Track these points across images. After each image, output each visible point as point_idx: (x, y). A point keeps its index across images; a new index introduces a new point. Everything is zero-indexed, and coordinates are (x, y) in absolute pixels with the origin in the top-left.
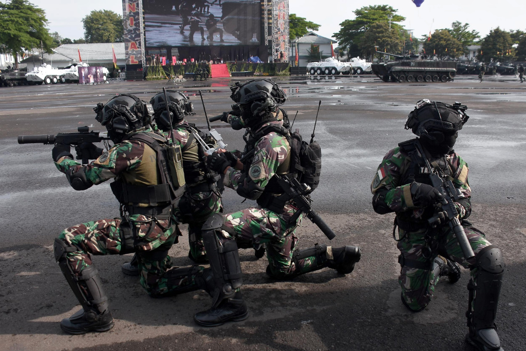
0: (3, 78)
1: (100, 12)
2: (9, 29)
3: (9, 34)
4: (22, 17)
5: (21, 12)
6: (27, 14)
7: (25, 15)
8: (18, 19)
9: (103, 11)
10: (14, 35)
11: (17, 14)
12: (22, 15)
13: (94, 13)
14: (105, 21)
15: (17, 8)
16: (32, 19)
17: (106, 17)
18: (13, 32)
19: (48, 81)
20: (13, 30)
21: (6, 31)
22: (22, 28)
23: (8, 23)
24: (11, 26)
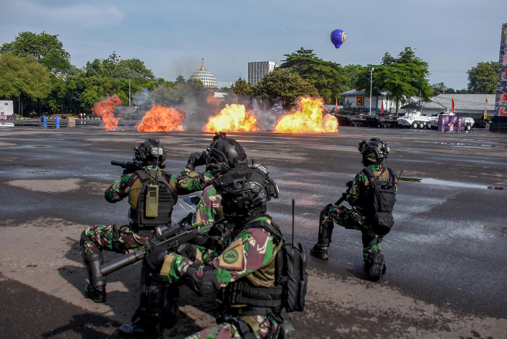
0: (379, 120)
1: (487, 64)
2: (395, 80)
3: (394, 83)
4: (407, 69)
5: (407, 65)
6: (412, 67)
7: (410, 68)
8: (403, 71)
9: (491, 63)
10: (398, 85)
11: (404, 67)
12: (408, 67)
13: (480, 65)
14: (491, 72)
15: (405, 62)
16: (415, 71)
17: (492, 69)
18: (397, 82)
19: (415, 126)
20: (398, 80)
21: (392, 81)
22: (405, 79)
23: (395, 74)
24: (397, 77)
